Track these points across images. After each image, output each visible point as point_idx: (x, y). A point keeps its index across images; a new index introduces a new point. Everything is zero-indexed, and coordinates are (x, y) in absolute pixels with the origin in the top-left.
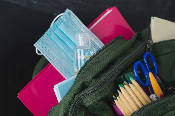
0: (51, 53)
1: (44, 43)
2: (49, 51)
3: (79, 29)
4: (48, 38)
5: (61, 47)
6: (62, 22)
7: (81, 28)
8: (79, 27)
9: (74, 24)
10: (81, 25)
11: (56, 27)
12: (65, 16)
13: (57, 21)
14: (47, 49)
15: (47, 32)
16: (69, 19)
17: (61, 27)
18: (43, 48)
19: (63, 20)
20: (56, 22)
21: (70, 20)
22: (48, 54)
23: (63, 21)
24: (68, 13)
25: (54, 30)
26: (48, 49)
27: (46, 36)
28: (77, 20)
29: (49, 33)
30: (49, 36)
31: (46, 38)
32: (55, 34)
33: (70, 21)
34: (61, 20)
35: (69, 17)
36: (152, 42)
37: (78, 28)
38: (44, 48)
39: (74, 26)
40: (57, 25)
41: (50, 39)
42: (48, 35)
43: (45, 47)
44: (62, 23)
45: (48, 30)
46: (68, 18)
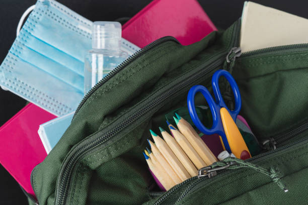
0: (30, 87)
1: (10, 72)
2: (25, 84)
3: (75, 27)
4: (16, 60)
5: (47, 71)
6: (36, 22)
7: (77, 24)
8: (73, 24)
9: (62, 21)
10: (75, 18)
11: (26, 35)
12: (40, 9)
13: (26, 23)
14: (19, 81)
15: (11, 50)
16: (48, 13)
17: (38, 32)
18: (10, 81)
19: (38, 18)
20: (24, 27)
21: (52, 15)
22: (24, 89)
23: (37, 20)
24: (43, 2)
25: (26, 41)
26: (22, 81)
27: (12, 58)
28: (65, 11)
29: (16, 51)
30: (17, 56)
31: (13, 61)
32: (29, 48)
33: (52, 18)
34: (33, 20)
35: (48, 10)
36: (240, 52)
37: (71, 25)
38: (12, 81)
39: (63, 24)
40: (29, 31)
41: (22, 62)
42: (14, 54)
43: (16, 79)
44: (37, 25)
45: (13, 46)
46: (46, 13)
